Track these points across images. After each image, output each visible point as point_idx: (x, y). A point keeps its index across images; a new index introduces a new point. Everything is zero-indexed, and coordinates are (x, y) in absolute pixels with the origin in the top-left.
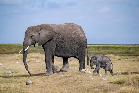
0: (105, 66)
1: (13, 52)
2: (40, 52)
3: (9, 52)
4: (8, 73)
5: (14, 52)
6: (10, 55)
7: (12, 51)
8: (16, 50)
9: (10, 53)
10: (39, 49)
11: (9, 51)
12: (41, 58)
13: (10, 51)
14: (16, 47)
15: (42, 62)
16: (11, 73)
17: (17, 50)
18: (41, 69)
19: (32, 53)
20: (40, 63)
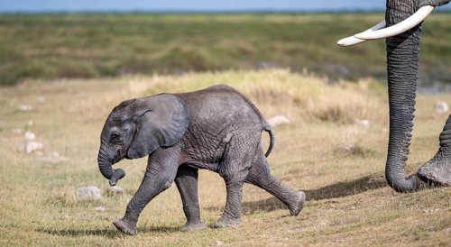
0: (219, 153)
1: (111, 65)
2: (288, 59)
3: (89, 65)
4: (85, 197)
5: (119, 67)
6: (93, 83)
7: (106, 59)
8: (129, 54)
9: (92, 70)
10: (279, 45)
11: (89, 58)
12: (297, 101)
13: (96, 59)
14: (130, 34)
15: (304, 124)
16: (104, 200)
17: (140, 50)
18: (295, 172)
19: (236, 69)
20: (289, 132)
